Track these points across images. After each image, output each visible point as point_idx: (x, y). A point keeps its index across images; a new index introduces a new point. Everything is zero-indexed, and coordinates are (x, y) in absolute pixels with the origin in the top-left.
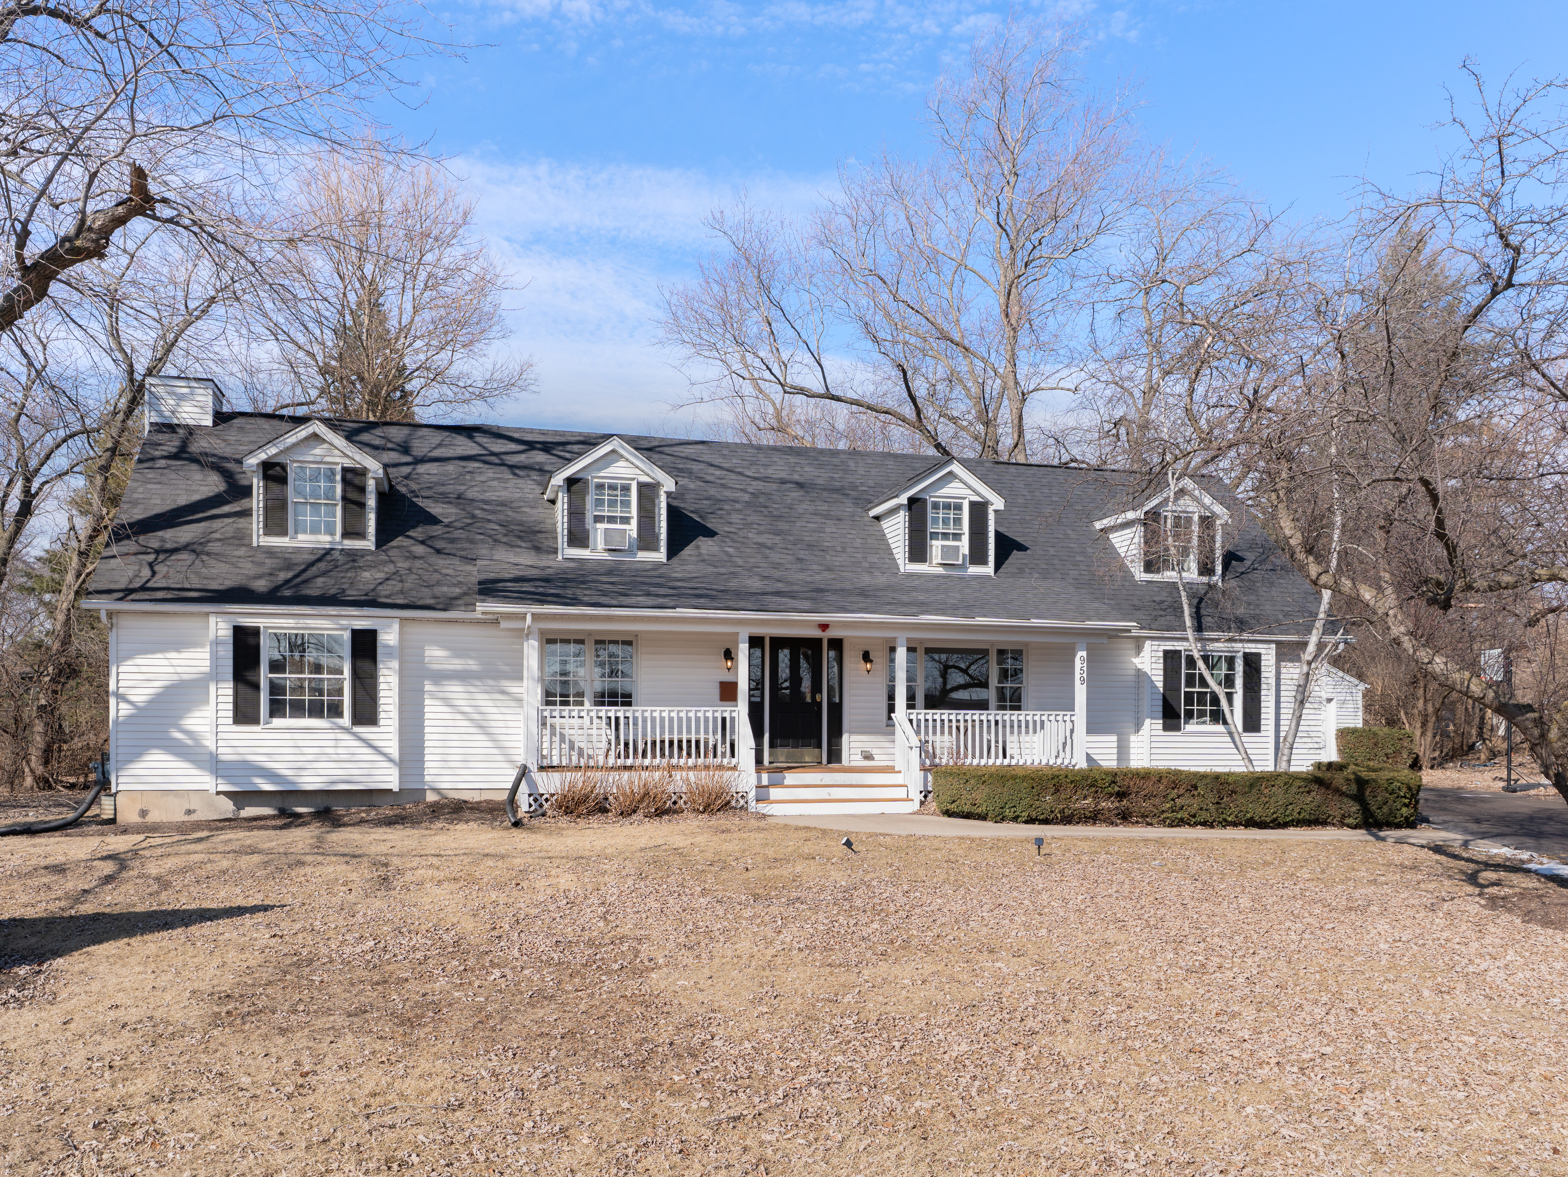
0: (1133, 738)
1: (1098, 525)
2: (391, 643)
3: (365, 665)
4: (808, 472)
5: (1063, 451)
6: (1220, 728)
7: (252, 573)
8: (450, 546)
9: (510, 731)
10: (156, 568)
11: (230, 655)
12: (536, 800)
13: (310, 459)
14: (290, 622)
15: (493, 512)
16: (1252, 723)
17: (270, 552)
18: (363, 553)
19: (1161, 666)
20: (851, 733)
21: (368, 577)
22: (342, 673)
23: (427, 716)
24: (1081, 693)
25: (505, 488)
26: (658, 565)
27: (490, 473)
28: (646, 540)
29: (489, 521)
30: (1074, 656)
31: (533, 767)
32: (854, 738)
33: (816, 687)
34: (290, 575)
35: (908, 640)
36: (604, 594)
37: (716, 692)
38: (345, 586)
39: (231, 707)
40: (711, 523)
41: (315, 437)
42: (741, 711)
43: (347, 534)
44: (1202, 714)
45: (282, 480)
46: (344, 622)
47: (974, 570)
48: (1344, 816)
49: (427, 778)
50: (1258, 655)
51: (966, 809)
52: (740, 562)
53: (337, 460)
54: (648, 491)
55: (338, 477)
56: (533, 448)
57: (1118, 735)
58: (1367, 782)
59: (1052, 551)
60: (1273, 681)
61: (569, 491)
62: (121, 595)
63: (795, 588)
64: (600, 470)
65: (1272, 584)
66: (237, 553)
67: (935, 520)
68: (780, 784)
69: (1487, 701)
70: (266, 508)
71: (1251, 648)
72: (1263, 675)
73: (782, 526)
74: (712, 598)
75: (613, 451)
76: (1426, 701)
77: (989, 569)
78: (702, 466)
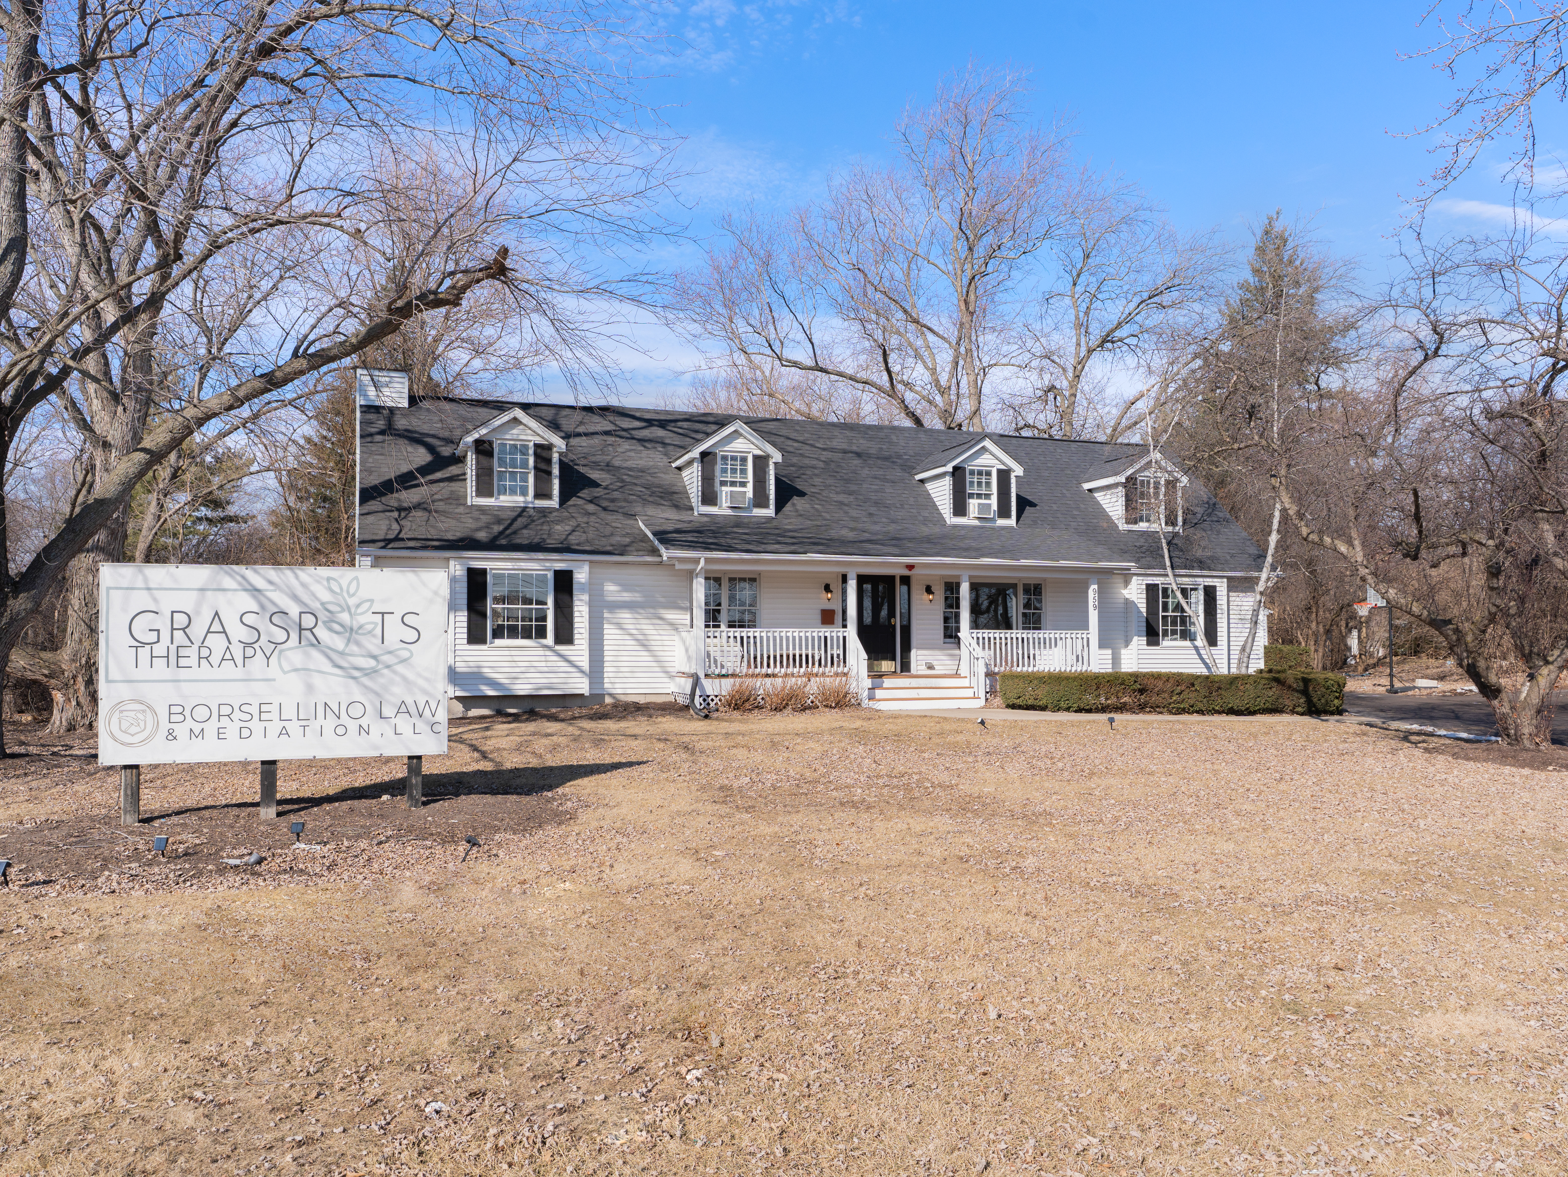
0: (1123, 651)
1: (1087, 486)
2: (583, 581)
3: (564, 597)
4: (861, 444)
5: (1020, 418)
6: (1188, 643)
7: (473, 526)
8: (612, 504)
9: (666, 648)
10: (402, 522)
11: (465, 590)
12: (704, 700)
13: (508, 437)
14: (509, 565)
15: (637, 477)
16: (1212, 638)
17: (482, 509)
18: (551, 510)
19: (1144, 596)
20: (918, 648)
21: (560, 529)
22: (546, 604)
23: (606, 637)
24: (1093, 616)
25: (641, 458)
26: (769, 519)
27: (626, 445)
28: (760, 500)
29: (636, 484)
30: (1088, 588)
31: (702, 676)
32: (920, 652)
33: (892, 614)
34: (501, 528)
35: (970, 577)
36: (748, 542)
37: (818, 617)
38: (545, 536)
39: (465, 630)
40: (800, 485)
41: (516, 421)
42: (852, 632)
43: (538, 495)
44: (1174, 632)
45: (490, 454)
46: (548, 564)
47: (1001, 522)
48: (1295, 706)
49: (606, 686)
50: (1214, 587)
51: (1030, 702)
52: (828, 516)
53: (530, 438)
54: (761, 462)
55: (531, 451)
56: (652, 425)
57: (1113, 649)
58: (1310, 680)
59: (1055, 507)
60: (1225, 607)
61: (702, 462)
62: (382, 544)
63: (880, 537)
64: (725, 446)
65: (1219, 533)
66: (457, 511)
67: (972, 483)
68: (880, 687)
69: (1423, 617)
70: (477, 475)
71: (1209, 582)
72: (1218, 602)
73: (853, 487)
74: (828, 546)
75: (736, 431)
76: (1318, 623)
77: (1012, 522)
78: (782, 439)
